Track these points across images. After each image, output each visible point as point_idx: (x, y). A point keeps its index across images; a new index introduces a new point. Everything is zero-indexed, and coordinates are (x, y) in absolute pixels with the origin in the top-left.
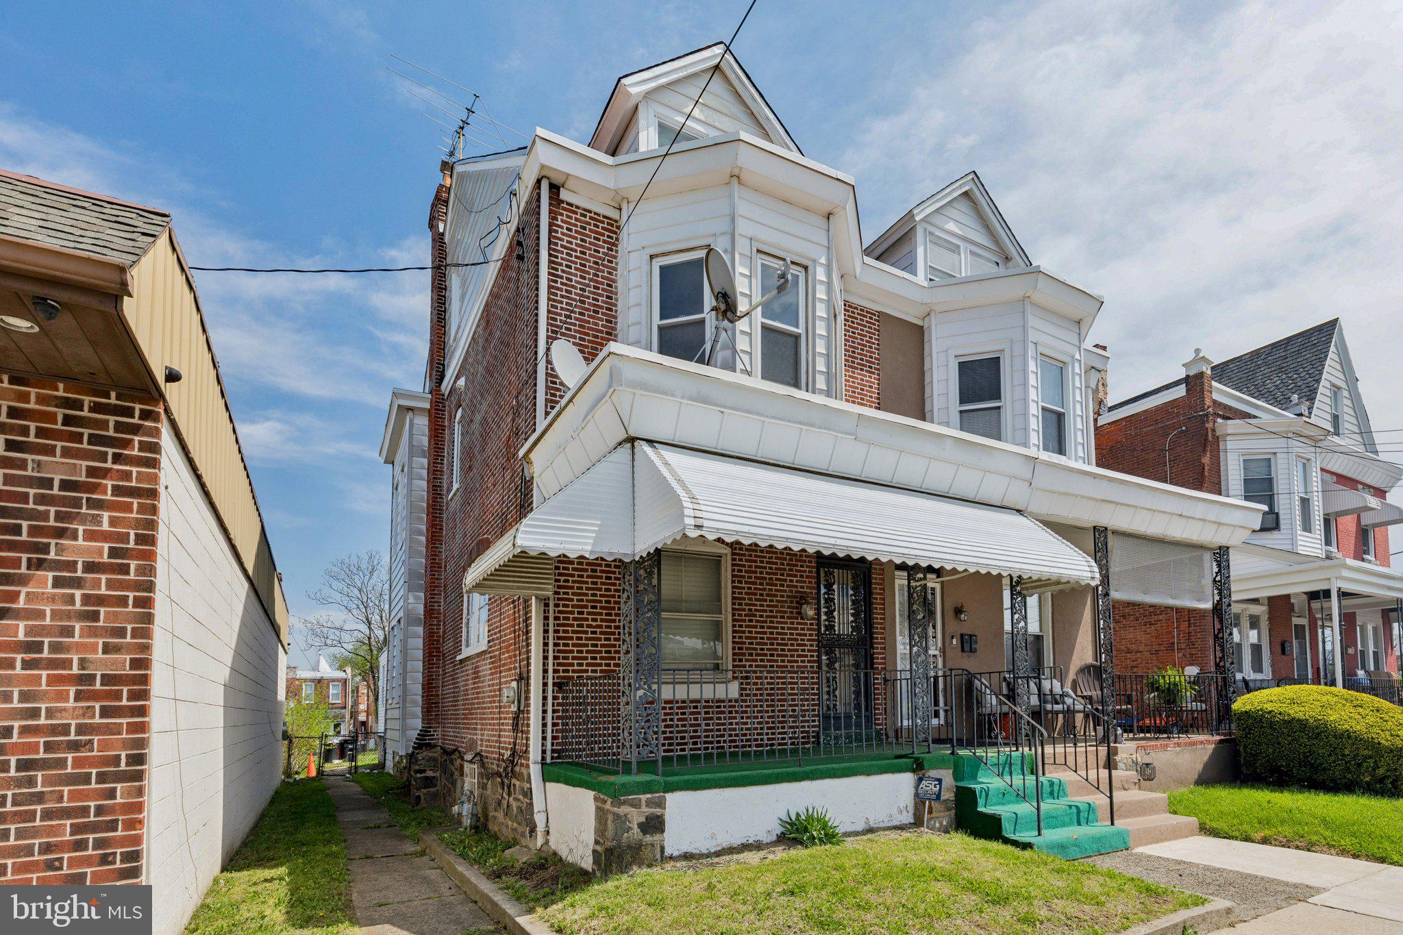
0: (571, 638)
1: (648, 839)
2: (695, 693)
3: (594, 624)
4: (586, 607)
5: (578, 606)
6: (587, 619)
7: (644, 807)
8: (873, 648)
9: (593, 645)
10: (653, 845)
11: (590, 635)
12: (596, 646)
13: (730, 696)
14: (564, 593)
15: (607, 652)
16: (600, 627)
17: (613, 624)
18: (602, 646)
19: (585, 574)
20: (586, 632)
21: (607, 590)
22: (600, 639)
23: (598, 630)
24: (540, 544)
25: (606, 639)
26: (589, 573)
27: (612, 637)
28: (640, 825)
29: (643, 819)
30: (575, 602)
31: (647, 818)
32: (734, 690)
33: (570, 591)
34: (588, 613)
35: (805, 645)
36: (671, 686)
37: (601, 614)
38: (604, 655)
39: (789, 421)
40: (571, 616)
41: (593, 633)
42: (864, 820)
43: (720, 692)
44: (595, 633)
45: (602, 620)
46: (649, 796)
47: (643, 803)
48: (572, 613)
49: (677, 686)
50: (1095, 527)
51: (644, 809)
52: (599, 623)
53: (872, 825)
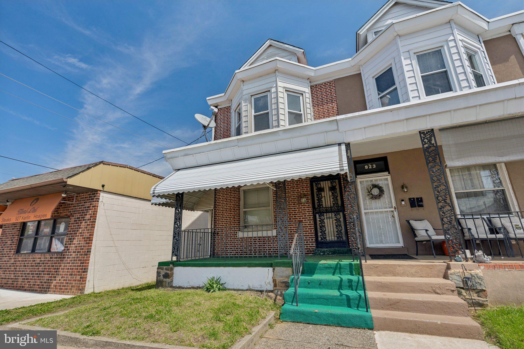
0: (220, 220)
1: (165, 280)
2: (260, 234)
3: (226, 215)
4: (224, 210)
5: (222, 211)
6: (224, 214)
7: (164, 270)
8: (345, 211)
9: (226, 221)
10: (166, 282)
11: (225, 219)
12: (227, 221)
13: (273, 235)
14: (218, 207)
15: (230, 223)
16: (228, 216)
17: (232, 215)
18: (229, 221)
19: (224, 201)
20: (224, 218)
21: (230, 205)
22: (228, 219)
23: (228, 217)
24: (155, 202)
25: (230, 219)
26: (225, 201)
27: (232, 218)
28: (163, 275)
29: (164, 274)
30: (221, 210)
31: (165, 273)
32: (274, 233)
33: (220, 207)
34: (225, 212)
35: (306, 214)
36: (252, 232)
37: (228, 212)
38: (229, 224)
39: (212, 151)
40: (220, 214)
41: (226, 218)
42: (248, 285)
43: (269, 234)
44: (227, 218)
45: (228, 214)
46: (166, 267)
47: (164, 269)
48: (220, 213)
49: (254, 232)
50: (420, 132)
51: (164, 271)
52: (228, 215)
53: (251, 288)
